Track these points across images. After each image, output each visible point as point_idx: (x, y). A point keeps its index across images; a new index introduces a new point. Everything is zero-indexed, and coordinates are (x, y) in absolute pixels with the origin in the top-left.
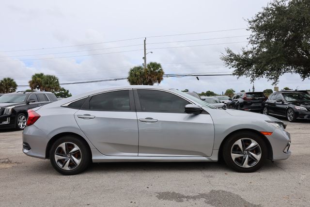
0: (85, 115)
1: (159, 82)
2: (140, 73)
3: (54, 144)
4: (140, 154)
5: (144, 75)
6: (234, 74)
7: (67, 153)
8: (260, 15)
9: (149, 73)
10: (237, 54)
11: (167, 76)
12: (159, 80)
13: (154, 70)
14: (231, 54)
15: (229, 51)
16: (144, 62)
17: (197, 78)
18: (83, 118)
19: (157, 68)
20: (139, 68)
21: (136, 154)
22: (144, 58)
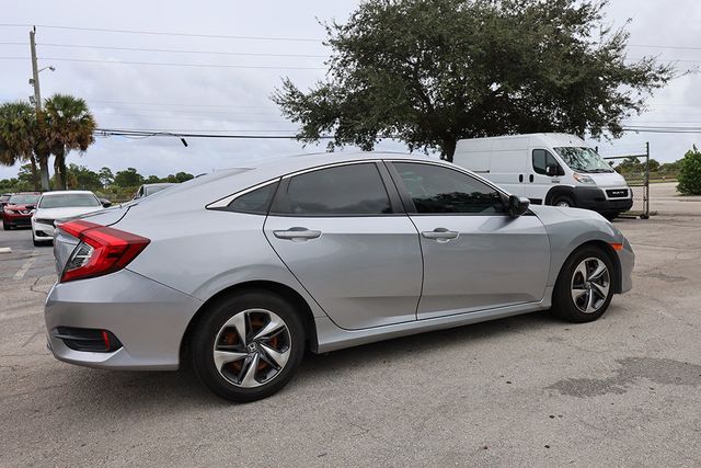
0: (292, 230)
1: (84, 148)
2: (26, 121)
3: (210, 320)
4: (420, 316)
5: (37, 128)
6: (298, 137)
7: (248, 342)
8: (358, 17)
9: (54, 123)
10: (306, 93)
11: (105, 133)
12: (83, 143)
13: (68, 116)
14: (293, 93)
15: (288, 84)
16: (32, 94)
17: (183, 140)
18: (290, 238)
19: (77, 112)
20: (20, 108)
21: (413, 317)
22: (34, 82)
